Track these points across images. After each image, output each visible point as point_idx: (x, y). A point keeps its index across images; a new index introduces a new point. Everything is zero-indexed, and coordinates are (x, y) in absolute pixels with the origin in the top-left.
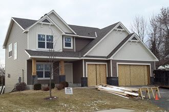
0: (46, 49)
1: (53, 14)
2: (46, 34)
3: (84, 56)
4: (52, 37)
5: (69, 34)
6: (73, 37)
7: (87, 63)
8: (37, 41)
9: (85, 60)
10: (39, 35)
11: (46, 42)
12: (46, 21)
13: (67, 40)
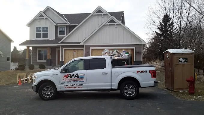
0: (42, 39)
1: (48, 9)
2: (42, 27)
3: (59, 43)
4: (47, 28)
5: (61, 24)
6: (67, 26)
7: (64, 49)
8: (36, 33)
9: (62, 46)
10: (37, 28)
11: (42, 33)
12: (41, 16)
13: (61, 29)
